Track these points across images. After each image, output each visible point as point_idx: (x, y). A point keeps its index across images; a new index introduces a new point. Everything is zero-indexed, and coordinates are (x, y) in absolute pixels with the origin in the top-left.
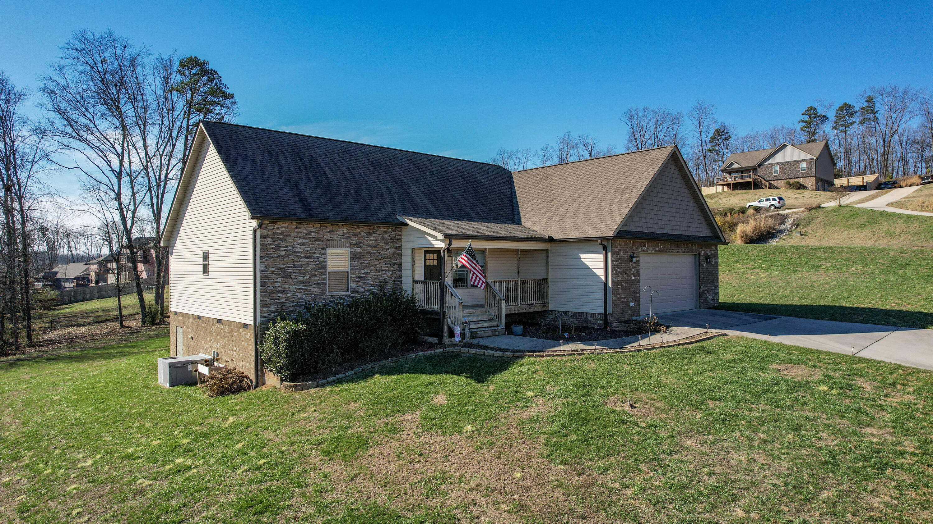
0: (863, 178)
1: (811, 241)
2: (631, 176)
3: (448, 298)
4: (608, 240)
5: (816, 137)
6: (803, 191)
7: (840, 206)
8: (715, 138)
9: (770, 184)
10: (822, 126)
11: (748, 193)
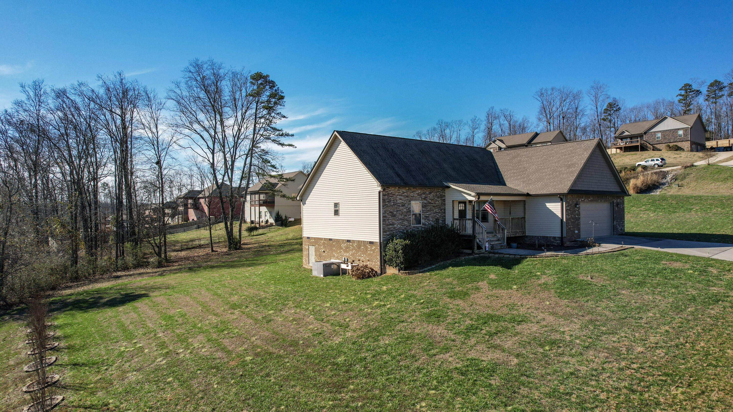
0: (729, 140)
1: (686, 191)
2: (573, 157)
3: (477, 227)
4: (563, 195)
5: (691, 107)
6: (680, 152)
7: (709, 164)
8: (608, 109)
9: (653, 147)
10: (696, 99)
11: (636, 154)
